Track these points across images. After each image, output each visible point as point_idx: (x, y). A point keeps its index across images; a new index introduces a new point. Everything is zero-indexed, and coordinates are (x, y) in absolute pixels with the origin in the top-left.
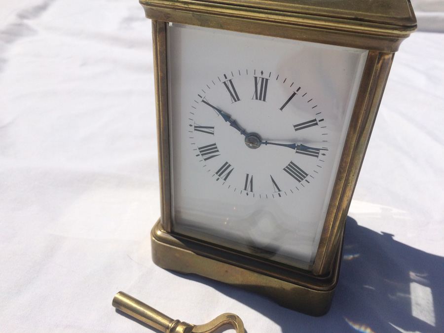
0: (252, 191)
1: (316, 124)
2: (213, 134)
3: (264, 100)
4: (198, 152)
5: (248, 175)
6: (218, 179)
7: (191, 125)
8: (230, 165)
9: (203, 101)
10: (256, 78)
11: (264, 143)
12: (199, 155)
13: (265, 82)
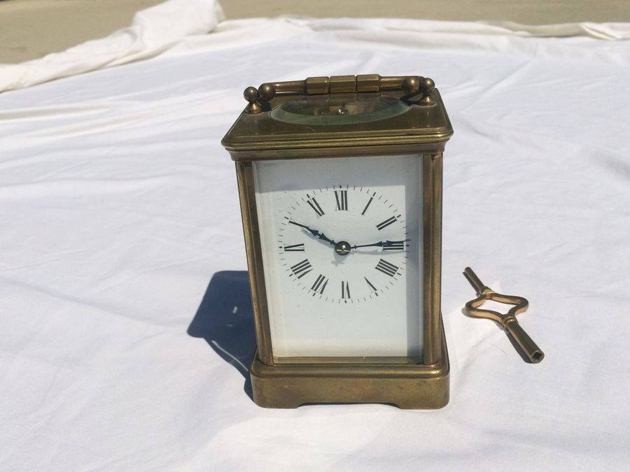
0: (349, 297)
1: (396, 220)
2: (303, 250)
3: (347, 209)
4: (291, 272)
5: (343, 283)
6: (314, 295)
7: (281, 247)
8: (324, 277)
9: (290, 222)
10: (336, 193)
11: (353, 248)
12: (292, 274)
13: (345, 194)
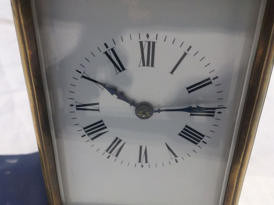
0: (146, 162)
1: (211, 83)
2: (98, 110)
3: (152, 66)
4: (83, 132)
5: (141, 147)
6: (108, 157)
7: (72, 105)
8: (120, 141)
10: (141, 43)
11: (156, 111)
12: (85, 135)
13: (152, 46)
